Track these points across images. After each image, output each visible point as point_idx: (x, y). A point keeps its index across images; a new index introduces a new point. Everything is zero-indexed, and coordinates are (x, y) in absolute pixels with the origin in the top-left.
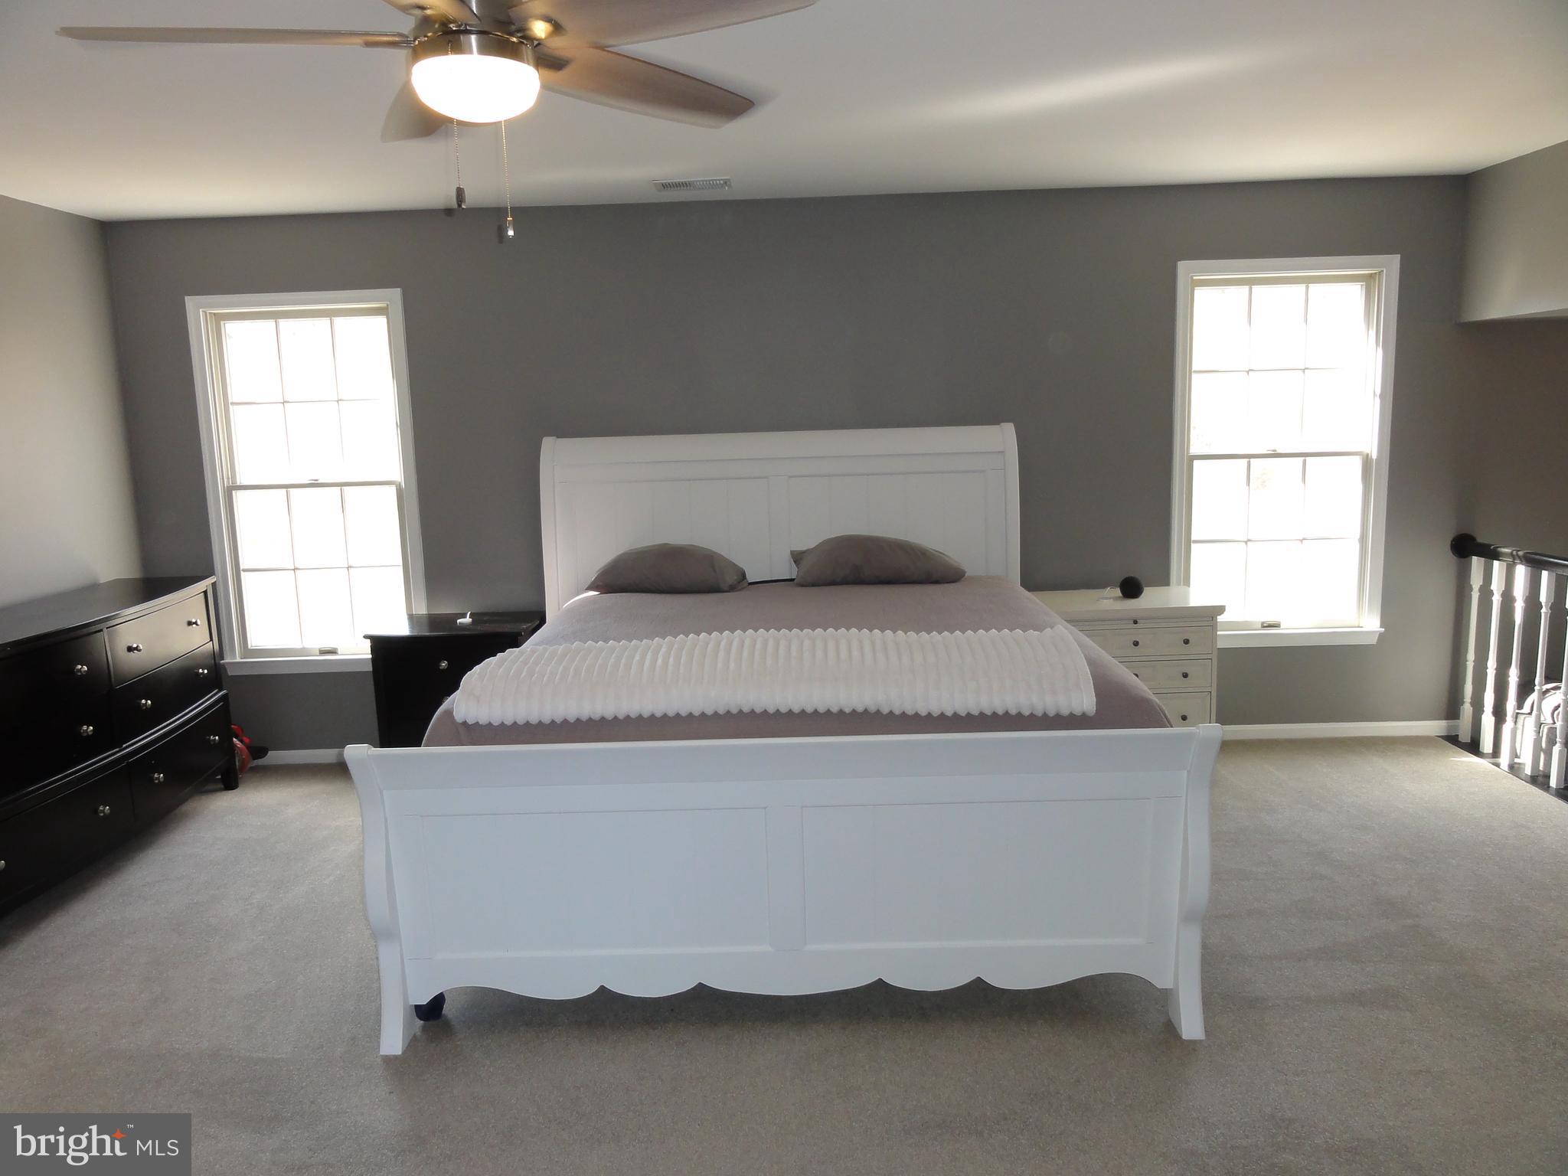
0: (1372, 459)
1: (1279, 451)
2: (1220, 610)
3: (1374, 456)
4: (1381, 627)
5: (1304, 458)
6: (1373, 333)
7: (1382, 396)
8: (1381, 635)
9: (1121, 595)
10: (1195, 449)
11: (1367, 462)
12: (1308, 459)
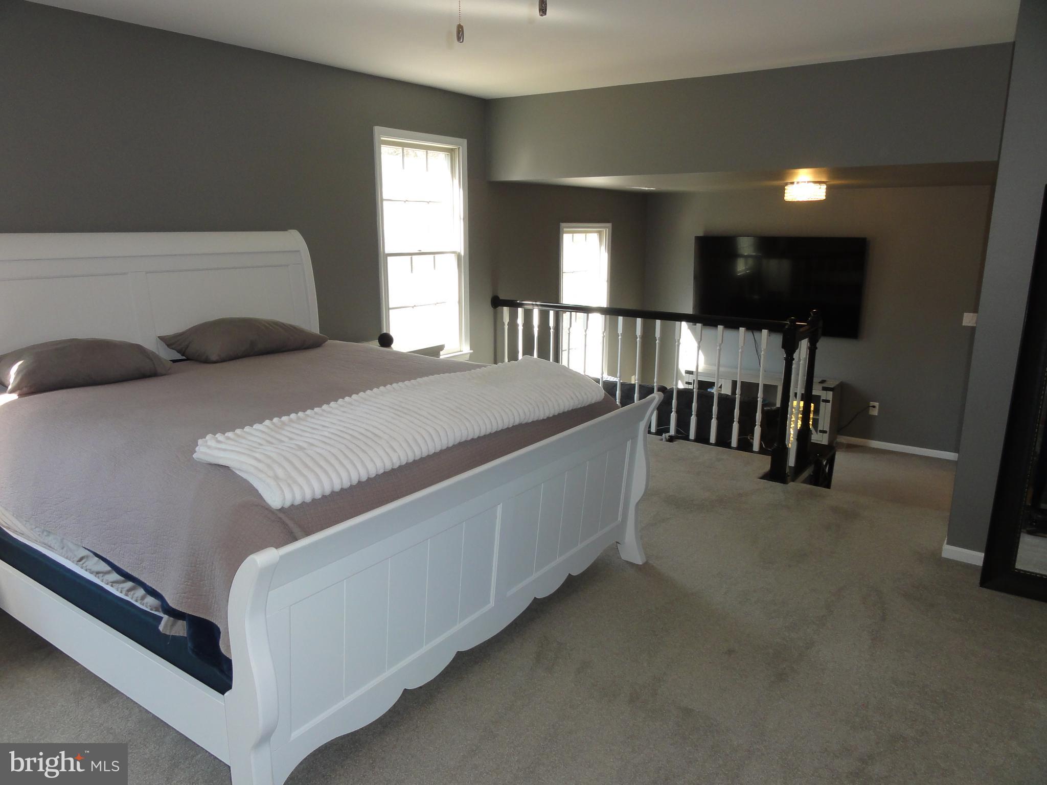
0: (461, 256)
1: (423, 251)
2: (441, 348)
3: (462, 254)
4: (470, 350)
5: (411, 256)
6: (456, 181)
7: (464, 219)
8: (471, 354)
9: (379, 345)
10: (387, 251)
11: (459, 257)
12: (413, 257)
